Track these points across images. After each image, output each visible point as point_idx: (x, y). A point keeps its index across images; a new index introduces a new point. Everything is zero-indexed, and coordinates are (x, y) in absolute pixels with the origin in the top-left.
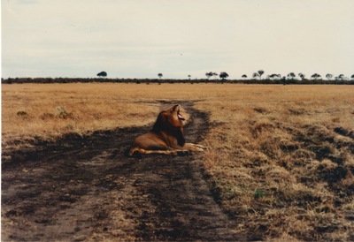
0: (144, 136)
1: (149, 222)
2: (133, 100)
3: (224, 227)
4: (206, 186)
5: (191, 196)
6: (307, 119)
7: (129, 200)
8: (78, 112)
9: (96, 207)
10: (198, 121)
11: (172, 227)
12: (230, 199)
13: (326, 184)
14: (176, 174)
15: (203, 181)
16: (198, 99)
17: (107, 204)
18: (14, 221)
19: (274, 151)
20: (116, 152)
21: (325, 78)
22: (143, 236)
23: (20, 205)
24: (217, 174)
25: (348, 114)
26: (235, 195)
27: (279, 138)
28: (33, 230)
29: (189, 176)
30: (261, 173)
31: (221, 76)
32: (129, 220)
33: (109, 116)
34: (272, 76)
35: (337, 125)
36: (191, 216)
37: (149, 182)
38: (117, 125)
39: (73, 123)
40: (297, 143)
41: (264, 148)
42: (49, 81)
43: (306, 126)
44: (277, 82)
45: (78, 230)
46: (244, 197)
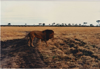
1: (23, 66)
2: (18, 31)
3: (44, 67)
4: (39, 55)
5: (35, 58)
6: (67, 36)
7: (17, 60)
8: (3, 35)
9: (8, 62)
12: (46, 59)
13: (73, 54)
14: (31, 52)
15: (38, 54)
17: (11, 61)
19: (58, 45)
20: (13, 46)
21: (72, 25)
24: (42, 52)
25: (78, 35)
26: (47, 58)
27: (59, 42)
29: (34, 53)
30: (54, 52)
31: (43, 24)
32: (17, 65)
33: (11, 36)
34: (57, 24)
35: (75, 38)
36: (35, 64)
37: (23, 54)
38: (14, 39)
39: (1, 38)
40: (64, 43)
41: (55, 44)
43: (67, 38)
44: (59, 26)
46: (50, 58)
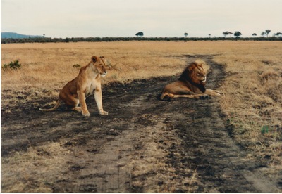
0: (173, 84)
1: (176, 152)
2: (165, 55)
3: (236, 156)
4: (222, 123)
5: (210, 131)
7: (161, 134)
8: (121, 64)
9: (134, 140)
10: (216, 71)
11: (194, 156)
12: (241, 134)
14: (198, 114)
15: (219, 119)
16: (216, 53)
17: (143, 137)
18: (71, 150)
19: (278, 96)
20: (150, 96)
22: (172, 162)
23: (75, 137)
24: (231, 114)
26: (246, 131)
28: (85, 158)
29: (208, 115)
30: (267, 113)
31: (235, 35)
32: (160, 150)
33: (145, 67)
34: (278, 34)
36: (210, 148)
37: (177, 120)
38: (151, 75)
39: (116, 73)
41: (270, 93)
42: (98, 40)
44: (281, 39)
45: (120, 157)
46: (252, 133)
